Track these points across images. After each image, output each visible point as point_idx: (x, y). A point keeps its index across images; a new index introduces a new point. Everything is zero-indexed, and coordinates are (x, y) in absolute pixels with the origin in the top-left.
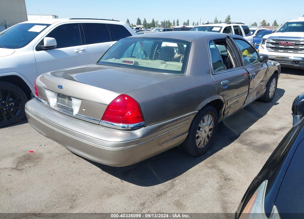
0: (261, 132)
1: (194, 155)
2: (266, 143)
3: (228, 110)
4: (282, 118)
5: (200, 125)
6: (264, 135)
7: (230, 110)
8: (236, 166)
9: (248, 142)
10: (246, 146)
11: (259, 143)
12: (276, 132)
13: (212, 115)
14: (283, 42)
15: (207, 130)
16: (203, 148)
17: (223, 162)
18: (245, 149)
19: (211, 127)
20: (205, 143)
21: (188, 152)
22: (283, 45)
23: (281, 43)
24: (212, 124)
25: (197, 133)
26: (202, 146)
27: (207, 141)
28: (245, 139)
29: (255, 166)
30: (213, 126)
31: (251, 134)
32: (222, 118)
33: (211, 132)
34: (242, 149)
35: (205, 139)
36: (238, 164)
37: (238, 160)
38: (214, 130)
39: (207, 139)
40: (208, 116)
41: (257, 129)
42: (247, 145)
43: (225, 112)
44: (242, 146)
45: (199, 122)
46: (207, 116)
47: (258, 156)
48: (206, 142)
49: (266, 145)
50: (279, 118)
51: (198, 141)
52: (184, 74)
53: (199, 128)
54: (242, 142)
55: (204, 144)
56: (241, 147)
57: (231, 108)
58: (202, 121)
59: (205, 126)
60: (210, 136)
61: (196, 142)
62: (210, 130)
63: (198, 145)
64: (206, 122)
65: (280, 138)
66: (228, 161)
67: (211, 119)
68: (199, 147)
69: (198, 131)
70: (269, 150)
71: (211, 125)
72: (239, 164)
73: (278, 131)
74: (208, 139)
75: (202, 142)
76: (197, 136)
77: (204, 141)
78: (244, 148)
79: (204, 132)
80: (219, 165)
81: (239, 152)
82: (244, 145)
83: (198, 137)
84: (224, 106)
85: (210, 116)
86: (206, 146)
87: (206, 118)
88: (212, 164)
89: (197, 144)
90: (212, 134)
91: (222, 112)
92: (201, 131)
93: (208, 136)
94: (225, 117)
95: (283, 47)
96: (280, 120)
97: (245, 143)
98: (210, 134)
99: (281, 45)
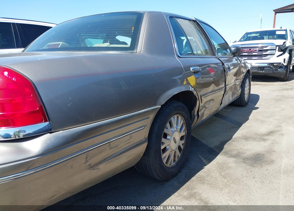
0: (246, 138)
1: (160, 180)
2: (259, 152)
3: (202, 111)
4: (266, 121)
5: (166, 131)
6: (252, 143)
7: (205, 110)
8: (226, 190)
9: (234, 153)
10: (233, 159)
11: (248, 153)
12: (265, 138)
13: (183, 116)
14: (246, 50)
15: (178, 138)
16: (173, 167)
17: (206, 185)
18: (233, 163)
19: (183, 134)
20: (177, 159)
21: (151, 175)
22: (246, 53)
23: (244, 51)
24: (183, 129)
25: (163, 143)
26: (172, 163)
27: (179, 156)
28: (228, 149)
29: (254, 188)
30: (185, 133)
31: (235, 143)
32: (196, 122)
33: (183, 142)
34: (228, 163)
35: (175, 152)
36: (227, 187)
37: (226, 180)
38: (187, 138)
39: (178, 153)
40: (178, 117)
41: (240, 135)
42: (234, 156)
43: (199, 113)
44: (227, 158)
45: (163, 126)
46: (176, 116)
47: (253, 172)
48: (177, 157)
49: (259, 154)
50: (262, 122)
51: (165, 156)
52: (135, 51)
53: (165, 136)
54: (226, 153)
55: (174, 161)
56: (226, 160)
57: (206, 108)
58: (168, 124)
59: (173, 132)
60: (182, 147)
61: (163, 157)
62: (182, 138)
63: (166, 163)
64: (175, 125)
65: (273, 144)
66: (212, 184)
67: (182, 122)
68: (168, 165)
69: (163, 140)
70: (266, 161)
71: (183, 131)
72: (229, 187)
73: (267, 135)
74: (180, 153)
75: (172, 158)
76: (162, 147)
77: (175, 156)
78: (231, 161)
79: (172, 141)
80: (200, 192)
81: (224, 168)
82: (229, 157)
83: (165, 150)
84: (198, 102)
85: (180, 118)
86: (177, 164)
87: (174, 119)
88: (189, 192)
89: (165, 161)
90: (185, 145)
91: (196, 113)
92: (168, 139)
93: (179, 148)
94: (200, 120)
95: (246, 54)
96: (264, 123)
97: (230, 154)
98: (183, 144)
99: (244, 53)
